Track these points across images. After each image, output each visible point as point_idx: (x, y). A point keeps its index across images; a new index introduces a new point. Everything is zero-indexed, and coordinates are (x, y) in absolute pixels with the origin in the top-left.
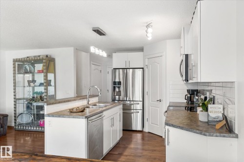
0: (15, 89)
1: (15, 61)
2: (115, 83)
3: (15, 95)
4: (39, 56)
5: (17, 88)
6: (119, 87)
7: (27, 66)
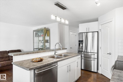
0: (33, 44)
1: (34, 31)
2: (79, 41)
3: (33, 47)
4: (42, 28)
5: (34, 43)
6: (82, 44)
7: (39, 33)
